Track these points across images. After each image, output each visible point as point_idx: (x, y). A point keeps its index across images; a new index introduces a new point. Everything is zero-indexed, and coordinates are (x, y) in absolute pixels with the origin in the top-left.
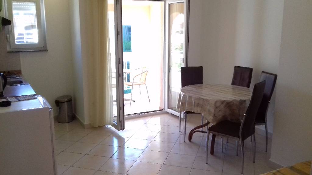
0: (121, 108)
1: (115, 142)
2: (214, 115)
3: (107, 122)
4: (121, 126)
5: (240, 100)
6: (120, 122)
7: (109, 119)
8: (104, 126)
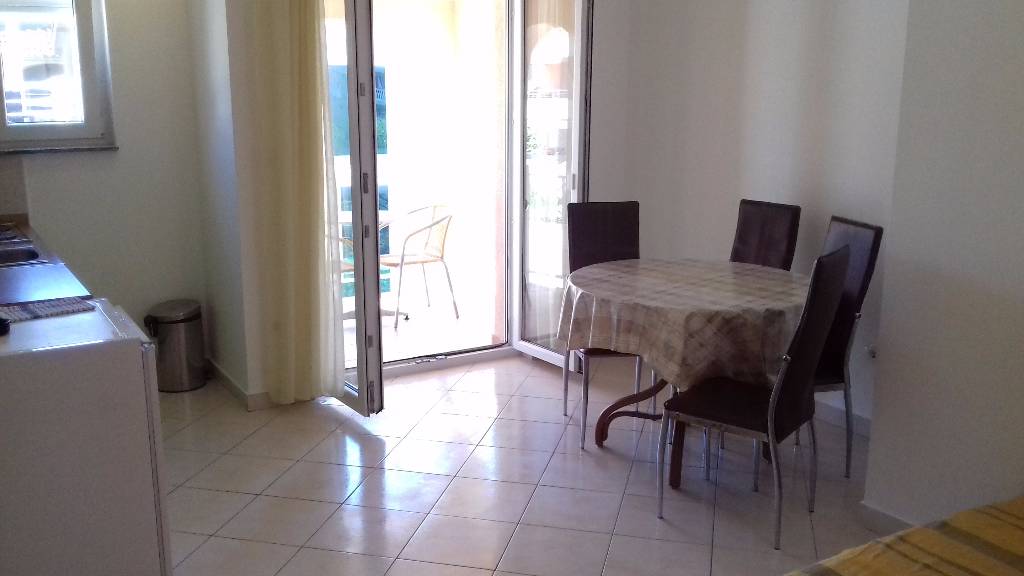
0: (370, 340)
1: (353, 452)
2: (684, 360)
3: (322, 386)
4: (373, 400)
5: (767, 310)
6: (370, 386)
7: (330, 379)
8: (313, 399)
